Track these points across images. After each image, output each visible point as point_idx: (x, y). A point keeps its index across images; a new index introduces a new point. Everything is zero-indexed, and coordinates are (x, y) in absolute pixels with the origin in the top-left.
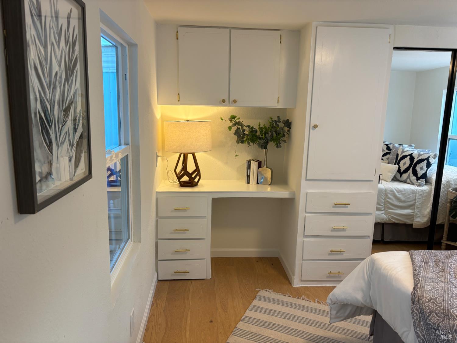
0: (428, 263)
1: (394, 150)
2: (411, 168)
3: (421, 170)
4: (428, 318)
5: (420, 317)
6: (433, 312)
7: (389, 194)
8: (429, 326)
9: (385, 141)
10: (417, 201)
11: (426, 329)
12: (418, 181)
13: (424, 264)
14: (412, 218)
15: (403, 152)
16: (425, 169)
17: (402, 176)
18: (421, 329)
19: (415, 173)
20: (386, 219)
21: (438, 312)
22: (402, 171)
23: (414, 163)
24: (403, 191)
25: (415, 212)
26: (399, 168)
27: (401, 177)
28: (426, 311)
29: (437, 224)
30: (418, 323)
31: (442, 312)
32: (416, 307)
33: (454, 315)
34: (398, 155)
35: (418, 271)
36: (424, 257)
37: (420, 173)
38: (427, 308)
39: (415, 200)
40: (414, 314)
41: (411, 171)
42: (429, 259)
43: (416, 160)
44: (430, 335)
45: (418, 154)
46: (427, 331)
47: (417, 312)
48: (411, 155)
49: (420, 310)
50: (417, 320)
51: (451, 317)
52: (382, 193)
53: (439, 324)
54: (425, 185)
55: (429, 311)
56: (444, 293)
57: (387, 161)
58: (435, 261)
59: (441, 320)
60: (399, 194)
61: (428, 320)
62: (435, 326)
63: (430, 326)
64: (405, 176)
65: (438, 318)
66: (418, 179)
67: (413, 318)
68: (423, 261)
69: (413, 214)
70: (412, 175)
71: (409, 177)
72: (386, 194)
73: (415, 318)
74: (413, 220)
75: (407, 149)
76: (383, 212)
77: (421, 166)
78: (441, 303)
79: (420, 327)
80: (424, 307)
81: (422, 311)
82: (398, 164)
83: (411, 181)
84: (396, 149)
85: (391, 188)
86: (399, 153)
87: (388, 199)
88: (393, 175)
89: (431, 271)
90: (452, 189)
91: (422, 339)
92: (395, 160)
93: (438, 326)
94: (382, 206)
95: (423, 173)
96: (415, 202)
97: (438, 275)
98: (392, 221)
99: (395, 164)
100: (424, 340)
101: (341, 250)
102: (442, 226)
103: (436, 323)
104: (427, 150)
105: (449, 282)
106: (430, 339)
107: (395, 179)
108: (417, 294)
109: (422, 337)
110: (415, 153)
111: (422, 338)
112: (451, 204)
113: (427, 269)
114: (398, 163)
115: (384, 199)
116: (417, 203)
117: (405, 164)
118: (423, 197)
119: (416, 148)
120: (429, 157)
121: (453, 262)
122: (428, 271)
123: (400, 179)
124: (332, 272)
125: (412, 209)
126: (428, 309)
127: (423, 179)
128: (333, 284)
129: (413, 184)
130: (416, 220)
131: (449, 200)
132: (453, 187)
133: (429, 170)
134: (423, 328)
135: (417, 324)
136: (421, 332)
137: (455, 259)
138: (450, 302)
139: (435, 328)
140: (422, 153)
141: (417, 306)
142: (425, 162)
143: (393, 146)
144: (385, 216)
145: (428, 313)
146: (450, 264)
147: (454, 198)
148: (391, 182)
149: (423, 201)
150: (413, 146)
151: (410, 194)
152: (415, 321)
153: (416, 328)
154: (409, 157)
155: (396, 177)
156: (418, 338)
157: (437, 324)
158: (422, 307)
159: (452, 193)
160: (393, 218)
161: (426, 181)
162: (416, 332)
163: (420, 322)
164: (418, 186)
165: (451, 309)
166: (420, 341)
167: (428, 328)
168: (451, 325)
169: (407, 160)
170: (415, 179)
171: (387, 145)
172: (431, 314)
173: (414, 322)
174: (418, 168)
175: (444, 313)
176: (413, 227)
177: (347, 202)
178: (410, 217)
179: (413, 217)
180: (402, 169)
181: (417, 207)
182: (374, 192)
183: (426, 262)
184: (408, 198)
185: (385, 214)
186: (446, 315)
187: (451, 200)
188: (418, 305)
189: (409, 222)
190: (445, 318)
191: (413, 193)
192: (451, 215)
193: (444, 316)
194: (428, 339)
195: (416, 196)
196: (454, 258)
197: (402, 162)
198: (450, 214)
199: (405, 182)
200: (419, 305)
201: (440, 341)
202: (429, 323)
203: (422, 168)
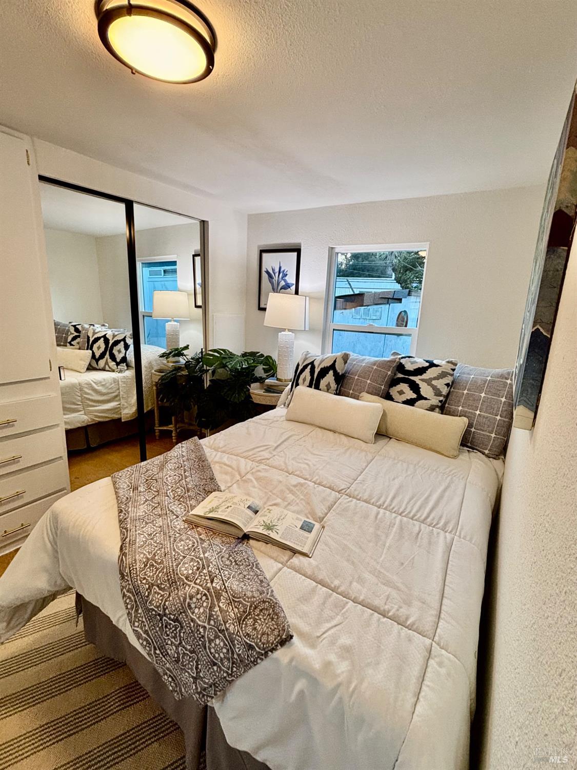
0: (138, 489)
1: (84, 332)
2: (108, 353)
3: (119, 354)
4: (147, 601)
5: (136, 602)
6: (153, 585)
7: (86, 388)
8: (151, 612)
9: (71, 321)
10: (122, 390)
11: (149, 619)
12: (119, 367)
13: (132, 492)
14: (118, 411)
15: (94, 333)
16: (123, 351)
17: (99, 363)
18: (140, 622)
19: (113, 357)
20: (88, 420)
21: (160, 581)
22: (97, 356)
23: (110, 346)
24: (103, 381)
25: (122, 404)
26: (93, 353)
27: (97, 364)
28: (144, 587)
29: (145, 411)
30: (134, 613)
31: (166, 579)
32: (128, 586)
33: (183, 577)
34: (88, 337)
35: (125, 511)
36: (132, 480)
37: (119, 357)
38: (144, 581)
39: (119, 389)
40: (126, 600)
41: (107, 356)
42: (138, 481)
43: (111, 342)
44: (155, 627)
45: (112, 334)
46: (150, 622)
47: (131, 595)
48: (104, 336)
49: (135, 590)
50: (132, 609)
51: (180, 583)
52: (76, 388)
53: (165, 605)
54: (127, 369)
55: (147, 586)
56: (164, 538)
57: (78, 347)
58: (147, 480)
59: (167, 594)
60: (98, 386)
61: (148, 603)
62: (160, 611)
63: (154, 613)
64: (102, 363)
65: (162, 593)
66: (118, 364)
67: (127, 608)
68: (131, 488)
69: (119, 406)
70: (109, 360)
71: (107, 363)
72: (81, 390)
73: (129, 606)
74: (121, 413)
75: (99, 329)
76: (82, 412)
77: (118, 349)
78: (162, 562)
79: (139, 619)
80: (139, 582)
81: (137, 589)
82: (91, 349)
83: (110, 368)
84: (86, 330)
85: (86, 380)
86: (90, 335)
87: (86, 394)
88: (88, 364)
89: (143, 502)
90: (155, 371)
91: (146, 640)
92: (86, 345)
93: (163, 608)
94: (80, 405)
95: (122, 356)
96: (119, 392)
97: (153, 504)
98: (97, 420)
99: (87, 349)
100: (148, 640)
101: (17, 493)
102: (151, 412)
103: (161, 604)
104: (122, 330)
105: (168, 512)
106: (156, 634)
107: (91, 368)
108: (126, 561)
109: (144, 635)
110: (109, 334)
111: (145, 637)
112: (157, 387)
113: (137, 500)
114: (90, 347)
115: (79, 395)
116: (121, 393)
117: (99, 348)
118: (127, 385)
119: (109, 328)
120: (125, 337)
121: (169, 472)
122: (138, 503)
123: (98, 368)
124: (9, 530)
125: (117, 401)
126: (146, 582)
127: (123, 363)
128: (14, 547)
129: (113, 371)
130: (124, 412)
131: (154, 383)
132: (156, 368)
133: (128, 352)
134: (144, 620)
135: (133, 615)
136: (141, 628)
137: (170, 467)
138: (174, 553)
139: (161, 613)
140: (116, 333)
141: (129, 584)
142: (122, 343)
143: (82, 327)
144: (86, 417)
145: (147, 590)
146: (166, 477)
147: (159, 380)
148: (85, 372)
149: (128, 388)
150: (106, 326)
151: (111, 384)
152: (129, 612)
153: (134, 624)
154: (102, 339)
155: (92, 364)
156: (138, 640)
157: (161, 606)
158: (136, 583)
159: (156, 375)
160: (96, 416)
161: (126, 365)
162: (134, 630)
163: (137, 611)
164: (119, 373)
165: (177, 566)
166: (142, 643)
167: (150, 617)
168: (182, 598)
169: (101, 343)
170: (114, 365)
171: (74, 326)
172: (151, 591)
173: (129, 614)
174: (115, 352)
175: (169, 580)
176: (123, 421)
177: (11, 418)
178: (117, 410)
179: (121, 410)
180: (97, 355)
181: (122, 397)
182: (53, 394)
183: (135, 489)
184: (109, 389)
185: (85, 415)
186: (172, 583)
187: (156, 382)
188: (130, 582)
189: (116, 416)
190: (172, 588)
191: (115, 382)
192: (159, 399)
193: (170, 585)
194: (154, 635)
195: (118, 384)
196: (168, 467)
197: (95, 346)
198: (157, 398)
199: (103, 370)
200: (132, 581)
201: (171, 631)
202: (150, 607)
203: (119, 351)
